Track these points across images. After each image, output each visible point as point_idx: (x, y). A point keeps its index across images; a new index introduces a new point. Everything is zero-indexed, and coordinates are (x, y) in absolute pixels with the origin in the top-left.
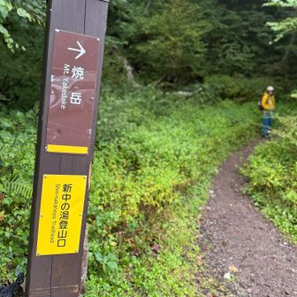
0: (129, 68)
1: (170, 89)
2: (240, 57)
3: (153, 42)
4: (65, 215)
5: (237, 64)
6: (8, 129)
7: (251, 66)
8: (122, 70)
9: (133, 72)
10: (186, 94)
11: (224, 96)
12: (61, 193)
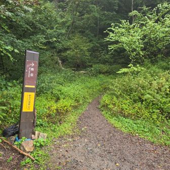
0: (60, 61)
1: (78, 70)
2: (107, 56)
3: (68, 52)
4: (30, 102)
5: (106, 59)
6: (10, 86)
7: (112, 60)
8: (57, 62)
9: (62, 63)
10: (84, 72)
11: (100, 73)
12: (29, 97)
